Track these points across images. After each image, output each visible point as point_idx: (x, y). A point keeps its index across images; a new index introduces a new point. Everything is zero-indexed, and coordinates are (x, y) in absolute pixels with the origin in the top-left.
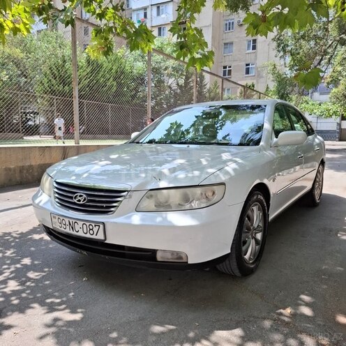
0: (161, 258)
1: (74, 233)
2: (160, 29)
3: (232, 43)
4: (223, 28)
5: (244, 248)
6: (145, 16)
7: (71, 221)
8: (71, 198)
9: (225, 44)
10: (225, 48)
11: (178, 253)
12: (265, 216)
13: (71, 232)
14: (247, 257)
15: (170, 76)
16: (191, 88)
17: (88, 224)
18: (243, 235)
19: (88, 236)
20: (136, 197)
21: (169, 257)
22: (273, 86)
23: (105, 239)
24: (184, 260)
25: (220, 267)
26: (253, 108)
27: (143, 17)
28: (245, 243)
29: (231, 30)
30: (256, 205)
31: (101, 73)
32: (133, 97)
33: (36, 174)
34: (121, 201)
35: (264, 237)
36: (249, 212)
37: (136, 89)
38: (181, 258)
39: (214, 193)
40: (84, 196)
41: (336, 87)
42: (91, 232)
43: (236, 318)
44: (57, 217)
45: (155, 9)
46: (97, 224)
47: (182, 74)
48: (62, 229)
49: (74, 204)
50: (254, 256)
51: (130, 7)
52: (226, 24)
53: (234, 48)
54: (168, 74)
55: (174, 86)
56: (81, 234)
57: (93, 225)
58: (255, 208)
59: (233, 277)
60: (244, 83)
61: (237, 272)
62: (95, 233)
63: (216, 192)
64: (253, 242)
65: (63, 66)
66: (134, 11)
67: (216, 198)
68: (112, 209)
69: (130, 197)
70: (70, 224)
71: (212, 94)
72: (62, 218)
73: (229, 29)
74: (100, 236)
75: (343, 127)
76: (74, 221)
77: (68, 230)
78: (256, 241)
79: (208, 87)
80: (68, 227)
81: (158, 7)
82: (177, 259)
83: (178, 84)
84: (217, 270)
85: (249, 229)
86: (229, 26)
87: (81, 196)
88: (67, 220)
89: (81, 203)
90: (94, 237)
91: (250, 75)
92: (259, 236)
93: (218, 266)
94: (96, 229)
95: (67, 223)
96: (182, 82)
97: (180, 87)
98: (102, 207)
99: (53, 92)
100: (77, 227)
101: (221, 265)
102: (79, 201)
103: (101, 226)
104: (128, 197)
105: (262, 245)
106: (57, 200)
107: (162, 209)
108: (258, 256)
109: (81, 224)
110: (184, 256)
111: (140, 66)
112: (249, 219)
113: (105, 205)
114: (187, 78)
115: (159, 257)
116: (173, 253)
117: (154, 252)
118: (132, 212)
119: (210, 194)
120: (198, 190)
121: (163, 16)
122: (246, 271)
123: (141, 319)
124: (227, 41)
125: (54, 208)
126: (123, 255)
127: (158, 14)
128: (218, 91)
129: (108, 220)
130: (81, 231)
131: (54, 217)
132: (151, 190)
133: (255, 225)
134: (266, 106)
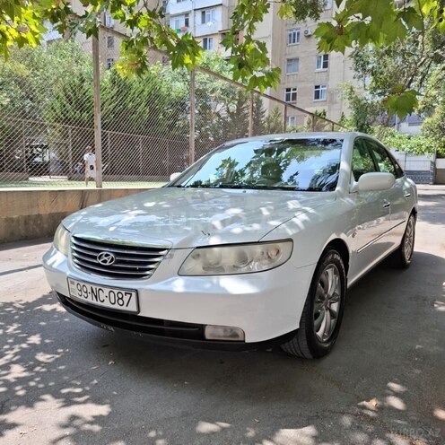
0: (211, 335)
1: (99, 303)
2: (205, 40)
3: (298, 59)
4: (286, 38)
5: (316, 322)
6: (187, 24)
7: (94, 287)
8: (95, 258)
9: (288, 60)
10: (288, 65)
11: (232, 329)
12: (343, 281)
13: (94, 302)
14: (319, 333)
15: (218, 100)
16: (246, 116)
17: (116, 291)
18: (316, 306)
19: (116, 306)
20: (179, 256)
21: (220, 335)
22: (349, 114)
23: (139, 311)
24: (241, 338)
25: (286, 346)
26: (325, 142)
27: (184, 25)
28: (317, 315)
29: (296, 43)
30: (331, 267)
31: (130, 97)
32: (171, 127)
33: (46, 226)
34: (160, 262)
35: (341, 308)
36: (323, 276)
37: (175, 117)
38: (237, 336)
39: (278, 252)
40: (112, 255)
41: (430, 116)
42: (121, 302)
43: (307, 413)
44: (76, 282)
45: (199, 14)
46: (129, 291)
47: (233, 98)
48: (82, 298)
49: (99, 265)
50: (329, 332)
51: (167, 12)
52: (290, 35)
53: (301, 65)
54: (216, 98)
55: (224, 114)
56: (107, 304)
57: (123, 292)
58: (330, 271)
59: (302, 359)
60: (312, 110)
61: (307, 354)
62: (125, 304)
63: (281, 251)
64: (327, 314)
66: (172, 16)
67: (280, 259)
68: (148, 273)
69: (171, 256)
70: (93, 291)
71: (272, 124)
72: (82, 284)
73: (294, 42)
74: (132, 308)
75: (438, 167)
76: (98, 288)
77: (91, 300)
78: (331, 312)
79: (266, 114)
80: (90, 296)
81: (203, 13)
82: (232, 336)
83: (228, 111)
84: (282, 350)
85: (322, 298)
86: (294, 38)
87: (107, 255)
88: (89, 286)
89: (107, 264)
90: (124, 308)
91: (320, 100)
92: (335, 307)
93: (282, 346)
94: (126, 298)
95: (90, 291)
96: (233, 108)
97: (231, 115)
98: (135, 270)
100: (102, 296)
101: (287, 344)
102: (105, 261)
103: (134, 294)
104: (167, 257)
105: (339, 318)
106: (76, 260)
107: (211, 273)
108: (334, 333)
109: (107, 292)
110: (240, 333)
111: (179, 87)
112: (322, 285)
113: (138, 267)
114: (240, 104)
115: (208, 334)
116: (225, 328)
117: (202, 327)
118: (174, 276)
119: (273, 253)
120: (259, 249)
121: (209, 24)
122: (318, 352)
123: (185, 415)
124: (290, 57)
125: (72, 270)
127: (203, 22)
128: (279, 120)
129: (142, 287)
130: (107, 300)
131: (73, 283)
132: (198, 248)
133: (330, 292)
134: (342, 141)
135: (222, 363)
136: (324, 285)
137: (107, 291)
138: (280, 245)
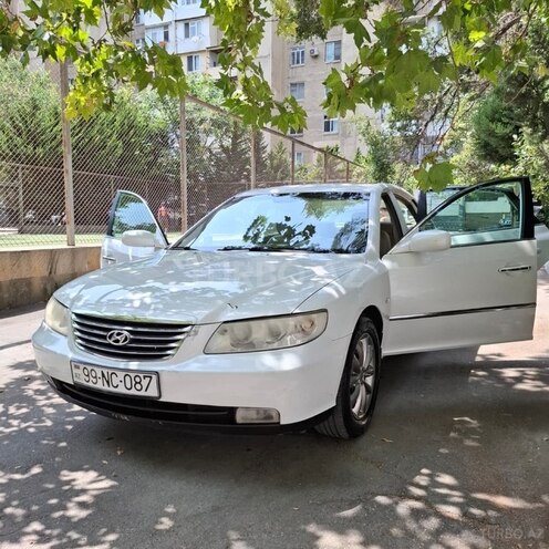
0: (243, 418)
1: (112, 389)
2: (190, 59)
3: (302, 84)
4: (289, 59)
5: (352, 397)
6: (166, 37)
7: (105, 372)
8: (104, 337)
9: (292, 84)
10: (292, 91)
11: (265, 410)
12: (377, 350)
13: (106, 388)
14: (355, 410)
15: (207, 132)
16: (244, 152)
17: (133, 375)
18: (352, 379)
19: (133, 392)
20: (204, 333)
21: (253, 418)
23: (160, 397)
24: (275, 420)
25: (321, 428)
27: (162, 39)
28: (353, 390)
29: (301, 64)
30: (365, 337)
31: (97, 127)
32: (150, 165)
34: (183, 340)
35: (376, 382)
36: (358, 347)
37: (155, 153)
38: (271, 417)
39: (313, 324)
40: (126, 333)
42: (138, 386)
43: (349, 497)
44: (82, 366)
45: (181, 26)
46: (148, 374)
47: (227, 131)
48: (90, 384)
49: (109, 346)
50: (364, 409)
51: (141, 23)
52: (293, 54)
53: (307, 90)
54: (205, 131)
55: (216, 148)
56: (122, 390)
57: (142, 376)
58: (364, 341)
59: (337, 440)
60: (322, 144)
61: (344, 433)
62: (144, 388)
63: (316, 322)
64: (363, 388)
65: (34, 114)
66: (148, 28)
67: (315, 331)
68: (169, 352)
69: (196, 333)
70: (103, 375)
71: (275, 161)
72: (89, 368)
73: (298, 62)
74: (152, 392)
75: (467, 211)
76: (110, 372)
77: (100, 385)
78: (366, 386)
79: (268, 150)
80: (100, 381)
81: (187, 25)
82: (265, 418)
83: (222, 146)
84: (316, 432)
85: (357, 371)
86: (297, 58)
87: (119, 334)
88: (99, 371)
89: (120, 344)
90: (142, 393)
91: (331, 132)
92: (369, 381)
93: (316, 427)
94: (145, 382)
95: (100, 375)
96: (228, 142)
97: (225, 150)
98: (152, 350)
99: (16, 157)
100: (115, 381)
101: (321, 425)
102: (117, 341)
103: (154, 377)
104: (192, 333)
105: (374, 393)
106: (80, 341)
107: (239, 350)
108: (370, 409)
110: (274, 414)
111: (159, 116)
112: (358, 357)
113: (155, 346)
114: (235, 137)
115: (240, 418)
116: (258, 410)
117: (232, 410)
118: (199, 354)
119: (307, 325)
120: (291, 321)
121: (195, 38)
122: (355, 431)
123: (216, 509)
124: (294, 81)
125: (75, 352)
126: (185, 418)
127: (187, 36)
128: (284, 156)
129: (163, 368)
130: (121, 386)
131: (77, 367)
132: (225, 322)
133: (365, 365)
134: (369, 194)
135: (249, 450)
136: (360, 357)
137: (121, 375)
138: (314, 316)
